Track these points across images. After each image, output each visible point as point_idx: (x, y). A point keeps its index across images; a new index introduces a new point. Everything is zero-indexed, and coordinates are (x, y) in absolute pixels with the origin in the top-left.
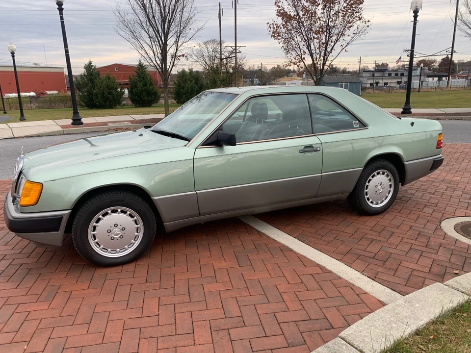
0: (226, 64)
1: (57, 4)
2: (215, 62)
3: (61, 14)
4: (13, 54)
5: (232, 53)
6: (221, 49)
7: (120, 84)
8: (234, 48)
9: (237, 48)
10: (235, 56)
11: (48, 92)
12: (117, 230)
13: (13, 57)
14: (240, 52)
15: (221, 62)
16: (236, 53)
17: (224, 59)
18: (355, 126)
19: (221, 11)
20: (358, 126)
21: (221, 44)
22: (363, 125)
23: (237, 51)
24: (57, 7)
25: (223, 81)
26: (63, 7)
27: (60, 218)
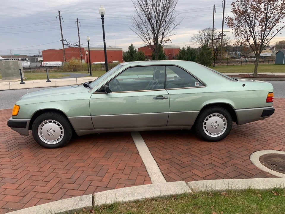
0: (216, 43)
1: (101, 16)
2: (209, 42)
3: (103, 21)
4: (88, 42)
5: (219, 36)
6: (213, 34)
7: (146, 57)
8: (221, 33)
9: (223, 33)
10: (222, 38)
11: (114, 62)
12: (51, 131)
13: (89, 43)
14: (225, 35)
15: (212, 42)
16: (222, 36)
17: (215, 40)
18: (196, 85)
19: (215, 10)
20: (199, 85)
21: (213, 31)
22: (203, 85)
23: (223, 35)
24: (101, 17)
25: (209, 53)
26: (104, 17)
27: (26, 122)
